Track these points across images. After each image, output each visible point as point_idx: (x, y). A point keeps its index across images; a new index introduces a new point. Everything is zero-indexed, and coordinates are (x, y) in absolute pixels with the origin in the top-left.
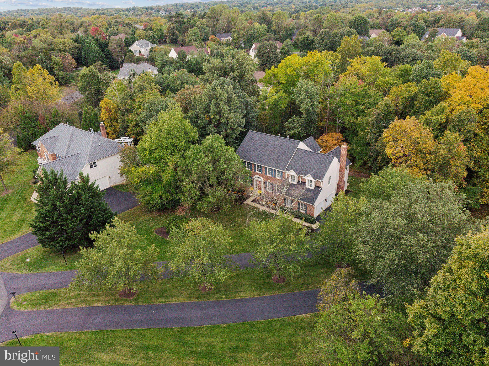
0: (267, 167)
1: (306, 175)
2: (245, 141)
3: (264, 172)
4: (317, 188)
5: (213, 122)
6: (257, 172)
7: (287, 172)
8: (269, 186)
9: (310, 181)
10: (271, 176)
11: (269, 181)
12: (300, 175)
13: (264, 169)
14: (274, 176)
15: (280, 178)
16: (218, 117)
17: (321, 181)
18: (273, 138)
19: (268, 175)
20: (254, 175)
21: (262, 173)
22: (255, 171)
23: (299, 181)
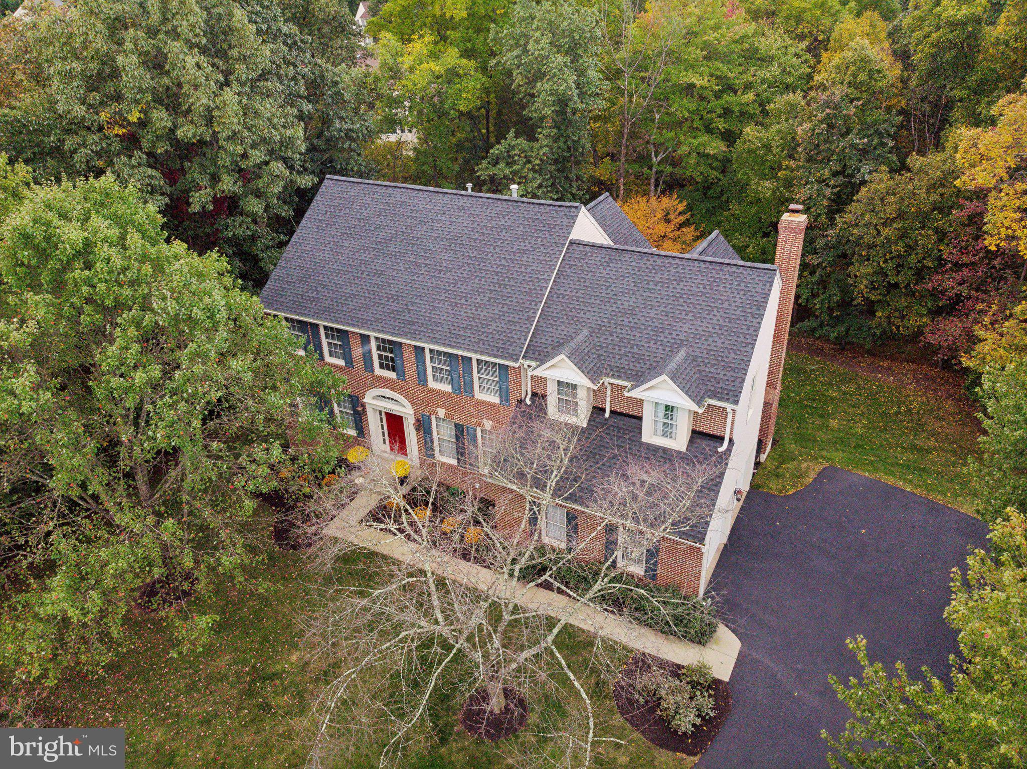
0: (427, 346)
1: (639, 378)
2: (307, 227)
3: (411, 371)
4: (704, 443)
5: (145, 144)
6: (378, 371)
7: (532, 370)
8: (442, 433)
9: (662, 411)
10: (447, 388)
11: (441, 412)
12: (607, 380)
13: (409, 358)
14: (464, 387)
15: (496, 400)
16: (161, 118)
17: (729, 407)
18: (441, 201)
19: (433, 384)
20: (367, 388)
21: (401, 375)
22: (369, 367)
23: (598, 410)
